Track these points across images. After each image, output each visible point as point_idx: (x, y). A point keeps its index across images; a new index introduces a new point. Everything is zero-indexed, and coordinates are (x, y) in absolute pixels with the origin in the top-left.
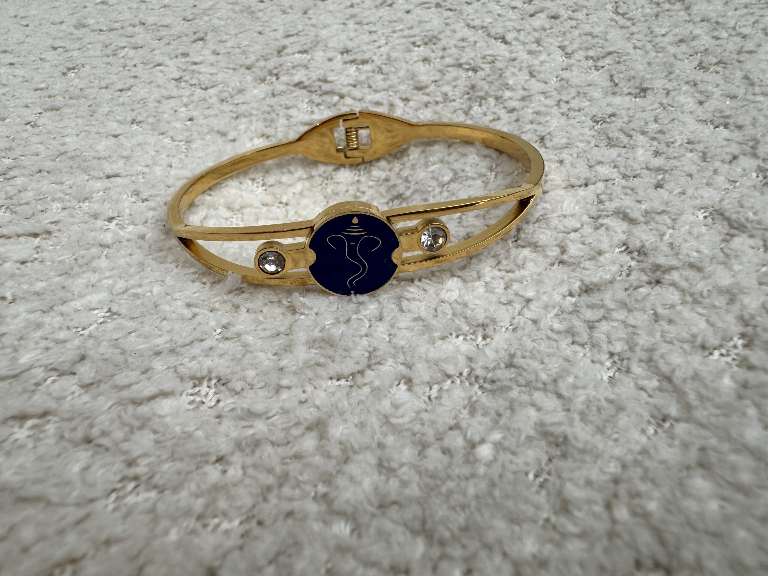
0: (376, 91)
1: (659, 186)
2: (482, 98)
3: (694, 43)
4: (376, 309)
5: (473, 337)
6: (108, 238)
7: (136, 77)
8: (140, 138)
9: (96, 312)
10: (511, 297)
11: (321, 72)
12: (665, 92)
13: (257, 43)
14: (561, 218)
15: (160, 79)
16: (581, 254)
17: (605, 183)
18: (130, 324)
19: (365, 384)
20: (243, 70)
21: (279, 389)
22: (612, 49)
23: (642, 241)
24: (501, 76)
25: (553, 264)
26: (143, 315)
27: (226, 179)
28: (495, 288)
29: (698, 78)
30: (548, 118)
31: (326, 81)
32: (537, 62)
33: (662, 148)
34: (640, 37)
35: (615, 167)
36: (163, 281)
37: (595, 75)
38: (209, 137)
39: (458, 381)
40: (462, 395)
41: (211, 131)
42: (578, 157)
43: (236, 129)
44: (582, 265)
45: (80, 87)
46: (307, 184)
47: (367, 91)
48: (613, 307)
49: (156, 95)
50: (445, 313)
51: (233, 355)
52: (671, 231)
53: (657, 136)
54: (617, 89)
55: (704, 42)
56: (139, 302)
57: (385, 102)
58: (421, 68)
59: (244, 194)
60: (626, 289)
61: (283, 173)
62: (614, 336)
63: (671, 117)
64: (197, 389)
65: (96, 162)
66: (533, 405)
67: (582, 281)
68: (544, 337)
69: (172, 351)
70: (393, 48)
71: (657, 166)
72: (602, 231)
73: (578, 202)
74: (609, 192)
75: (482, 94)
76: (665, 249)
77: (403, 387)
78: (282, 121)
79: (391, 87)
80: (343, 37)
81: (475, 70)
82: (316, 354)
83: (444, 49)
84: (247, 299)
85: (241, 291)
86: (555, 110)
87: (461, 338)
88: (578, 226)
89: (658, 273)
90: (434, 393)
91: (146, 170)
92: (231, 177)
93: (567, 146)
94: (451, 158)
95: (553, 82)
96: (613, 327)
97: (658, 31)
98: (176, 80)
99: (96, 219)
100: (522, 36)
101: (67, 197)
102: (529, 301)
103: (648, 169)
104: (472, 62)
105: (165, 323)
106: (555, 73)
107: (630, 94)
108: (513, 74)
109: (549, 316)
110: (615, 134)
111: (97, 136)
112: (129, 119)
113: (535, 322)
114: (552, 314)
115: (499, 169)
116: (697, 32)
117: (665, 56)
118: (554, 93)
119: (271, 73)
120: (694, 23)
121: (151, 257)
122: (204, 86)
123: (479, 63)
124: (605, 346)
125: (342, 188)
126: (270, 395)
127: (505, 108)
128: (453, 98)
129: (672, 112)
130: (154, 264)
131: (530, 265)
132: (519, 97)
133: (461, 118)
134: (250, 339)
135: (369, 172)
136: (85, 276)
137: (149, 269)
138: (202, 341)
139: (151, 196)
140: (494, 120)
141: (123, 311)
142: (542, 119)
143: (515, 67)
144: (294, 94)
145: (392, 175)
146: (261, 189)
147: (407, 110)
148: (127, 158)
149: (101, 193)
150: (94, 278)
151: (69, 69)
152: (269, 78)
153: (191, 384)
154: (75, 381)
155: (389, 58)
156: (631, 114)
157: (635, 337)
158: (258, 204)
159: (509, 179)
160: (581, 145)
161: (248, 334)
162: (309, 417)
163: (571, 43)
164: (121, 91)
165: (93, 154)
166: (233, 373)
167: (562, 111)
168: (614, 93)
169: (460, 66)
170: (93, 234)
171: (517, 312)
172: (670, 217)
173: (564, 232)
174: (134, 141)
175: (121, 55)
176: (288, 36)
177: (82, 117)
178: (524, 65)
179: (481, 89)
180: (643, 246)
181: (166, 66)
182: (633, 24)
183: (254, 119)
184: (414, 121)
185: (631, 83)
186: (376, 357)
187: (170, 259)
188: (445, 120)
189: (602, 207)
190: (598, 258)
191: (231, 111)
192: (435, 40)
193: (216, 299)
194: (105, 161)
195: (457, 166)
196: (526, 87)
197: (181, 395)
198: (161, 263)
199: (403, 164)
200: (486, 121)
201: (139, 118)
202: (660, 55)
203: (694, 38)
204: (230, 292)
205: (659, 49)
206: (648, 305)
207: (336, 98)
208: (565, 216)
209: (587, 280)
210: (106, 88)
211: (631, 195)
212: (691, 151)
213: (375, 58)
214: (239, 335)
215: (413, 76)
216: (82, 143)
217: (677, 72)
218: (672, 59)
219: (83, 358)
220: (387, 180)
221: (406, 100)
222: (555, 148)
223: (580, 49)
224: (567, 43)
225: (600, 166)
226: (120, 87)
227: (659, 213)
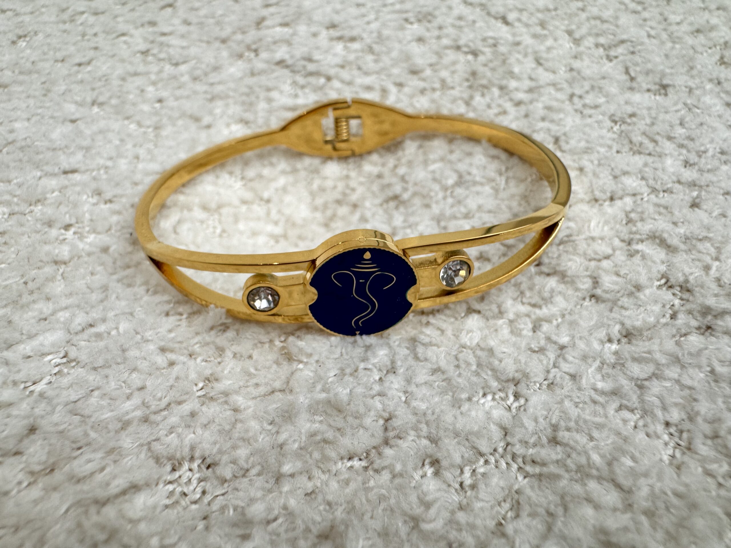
0: (367, 74)
1: (695, 205)
2: (484, 87)
3: (713, 34)
4: (386, 355)
5: (502, 395)
6: (65, 252)
7: (96, 48)
8: (102, 124)
9: (49, 357)
10: (543, 342)
11: (306, 49)
12: (688, 90)
13: (233, 12)
14: (590, 241)
15: (124, 52)
16: (617, 288)
17: (633, 198)
18: (91, 378)
19: (383, 468)
20: (217, 44)
21: (279, 478)
22: (624, 37)
23: (684, 274)
24: (504, 62)
25: (584, 299)
26: (106, 365)
27: (200, 174)
28: (521, 330)
29: (722, 76)
30: (562, 116)
31: (310, 60)
32: (542, 48)
33: (693, 158)
34: (653, 24)
35: (643, 178)
36: (131, 314)
37: (608, 67)
38: (180, 122)
39: (492, 460)
40: (502, 483)
41: (183, 115)
42: (599, 165)
43: (211, 113)
44: (620, 303)
45: (32, 59)
46: (291, 179)
47: (356, 72)
48: (664, 361)
49: (119, 71)
50: (468, 364)
51: (220, 425)
52: (717, 263)
53: (685, 142)
54: (634, 85)
55: (723, 34)
56: (102, 344)
57: (377, 87)
58: (416, 49)
59: (222, 191)
60: (674, 336)
61: (264, 166)
62: (670, 400)
63: (698, 120)
64: (177, 474)
65: (50, 154)
66: (589, 500)
67: (623, 324)
68: (587, 400)
69: (145, 420)
70: (384, 25)
71: (690, 179)
72: (637, 259)
73: (606, 222)
74: (639, 210)
75: (484, 82)
76: (714, 286)
77: (430, 471)
78: (262, 105)
79: (383, 69)
80: (328, 9)
81: (475, 54)
82: (321, 422)
83: (440, 28)
84: (232, 340)
85: (225, 328)
86: (567, 106)
87: (489, 397)
88: (609, 251)
89: (709, 317)
90: (467, 478)
91: (109, 163)
92: (207, 172)
93: (587, 151)
94: (454, 157)
95: (562, 73)
96: (666, 387)
97: (674, 18)
98: (143, 53)
99: (50, 226)
100: (525, 17)
101: (15, 200)
102: (562, 348)
103: (679, 182)
104: (471, 44)
105: (134, 375)
106: (564, 62)
107: (649, 90)
108: (518, 60)
109: (590, 371)
110: (637, 138)
111: (51, 121)
112: (89, 100)
113: (573, 377)
114: (593, 369)
115: (510, 174)
116: (714, 21)
117: (682, 48)
118: (565, 85)
119: (249, 48)
120: (710, 11)
121: (115, 277)
122: (174, 62)
123: (479, 45)
124: (659, 413)
125: (329, 183)
126: (269, 486)
127: (511, 100)
128: (451, 85)
129: (698, 115)
130: (119, 288)
131: (559, 299)
132: (526, 88)
133: (461, 109)
134: (240, 400)
135: (360, 166)
136: (36, 306)
137: (114, 296)
138: (180, 403)
139: (115, 196)
140: (500, 114)
141: (83, 357)
142: (556, 116)
143: (519, 52)
144: (276, 74)
145: (386, 171)
146: (239, 184)
147: (402, 97)
148: (88, 149)
149: (56, 194)
150: (47, 308)
151: (20, 37)
152: (247, 54)
153: (169, 468)
154: (22, 466)
155: (380, 35)
156: (654, 115)
157: (694, 404)
158: (236, 202)
159: (522, 187)
160: (602, 150)
161: (237, 392)
162: (318, 519)
163: (579, 27)
164: (80, 65)
165: (46, 144)
166: (221, 452)
167: (575, 107)
168: (631, 89)
169: (458, 48)
170: (47, 248)
171: (551, 363)
172: (712, 245)
173: (595, 259)
174: (95, 128)
175: (79, 22)
176: (267, 6)
177: (34, 97)
178: (530, 50)
179: (484, 77)
180: (687, 281)
181: (132, 36)
182: (645, 9)
183: (231, 101)
184: (410, 111)
185: (650, 78)
186: (394, 429)
187: (139, 280)
188: (445, 112)
189: (634, 229)
190: (637, 294)
191: (206, 92)
192: (430, 18)
193: (196, 340)
194: (60, 153)
195: (462, 167)
196: (533, 76)
197: (157, 484)
198: (129, 285)
199: (399, 159)
200: (490, 115)
201: (101, 99)
202: (678, 46)
203: (712, 28)
204: (212, 328)
205: (674, 39)
206: (704, 361)
207: (322, 80)
208: (593, 239)
209: (628, 323)
210: (63, 61)
211: (665, 216)
212: (725, 163)
213: (365, 35)
214: (226, 394)
215: (407, 57)
216: (34, 130)
217: (699, 67)
218: (691, 52)
219: (32, 430)
220: (380, 176)
221: (400, 85)
222: (572, 152)
223: (590, 34)
224: (574, 27)
225: (626, 176)
226: (77, 61)
227: (700, 240)
